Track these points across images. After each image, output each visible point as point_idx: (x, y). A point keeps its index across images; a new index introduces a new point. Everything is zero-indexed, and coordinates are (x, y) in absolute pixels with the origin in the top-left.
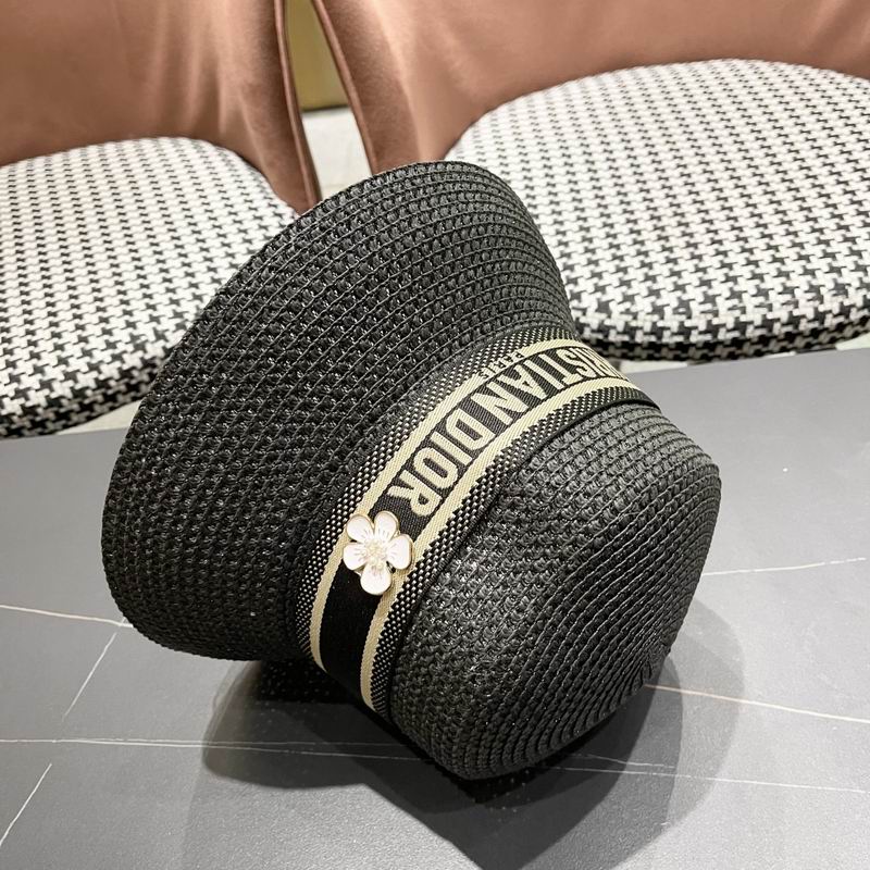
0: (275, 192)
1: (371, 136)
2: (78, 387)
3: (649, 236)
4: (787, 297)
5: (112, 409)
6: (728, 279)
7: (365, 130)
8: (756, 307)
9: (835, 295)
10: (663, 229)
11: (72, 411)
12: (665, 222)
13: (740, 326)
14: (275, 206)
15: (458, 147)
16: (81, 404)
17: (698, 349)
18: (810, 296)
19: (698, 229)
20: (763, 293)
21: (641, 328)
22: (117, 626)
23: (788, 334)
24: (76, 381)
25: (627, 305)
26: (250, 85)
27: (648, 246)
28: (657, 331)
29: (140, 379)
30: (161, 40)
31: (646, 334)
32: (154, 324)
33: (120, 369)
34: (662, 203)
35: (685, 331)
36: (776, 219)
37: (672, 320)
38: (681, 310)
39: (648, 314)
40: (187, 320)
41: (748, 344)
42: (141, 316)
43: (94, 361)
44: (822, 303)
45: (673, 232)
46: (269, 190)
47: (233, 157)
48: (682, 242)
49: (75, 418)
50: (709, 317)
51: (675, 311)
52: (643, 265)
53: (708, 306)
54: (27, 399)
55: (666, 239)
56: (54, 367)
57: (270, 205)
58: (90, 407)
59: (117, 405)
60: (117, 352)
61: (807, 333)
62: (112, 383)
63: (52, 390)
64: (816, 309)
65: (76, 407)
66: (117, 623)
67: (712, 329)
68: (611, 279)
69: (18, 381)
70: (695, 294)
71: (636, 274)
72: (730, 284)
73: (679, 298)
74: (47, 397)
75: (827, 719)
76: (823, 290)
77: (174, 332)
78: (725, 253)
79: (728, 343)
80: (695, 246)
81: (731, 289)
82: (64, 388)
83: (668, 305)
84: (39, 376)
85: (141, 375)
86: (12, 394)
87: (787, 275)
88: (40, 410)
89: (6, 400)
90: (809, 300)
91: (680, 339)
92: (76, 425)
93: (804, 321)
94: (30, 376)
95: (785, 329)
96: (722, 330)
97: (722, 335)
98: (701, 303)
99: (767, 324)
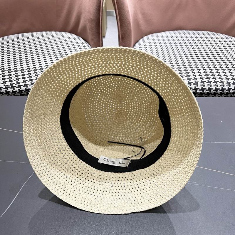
1: (121, 34)
3: (188, 66)
4: (222, 84)
7: (120, 32)
8: (214, 85)
9: (233, 85)
10: (191, 65)
17: (199, 94)
18: (227, 84)
19: (200, 66)
20: (216, 82)
26: (91, 19)
27: (188, 69)
30: (66, 7)
34: (191, 60)
35: (196, 89)
36: (219, 66)
37: (193, 86)
39: (187, 84)
41: (211, 94)
44: (230, 86)
45: (194, 66)
48: (196, 69)
50: (202, 86)
51: (194, 84)
52: (186, 73)
53: (202, 84)
54: (27, 87)
55: (192, 68)
56: (35, 80)
61: (225, 93)
64: (228, 88)
67: (203, 89)
69: (26, 82)
70: (199, 80)
71: (185, 75)
72: (208, 79)
73: (195, 81)
76: (230, 83)
78: (207, 72)
79: (206, 93)
80: (199, 70)
83: (192, 82)
84: (31, 82)
86: (23, 85)
87: (222, 79)
89: (22, 87)
91: (194, 91)
93: (225, 90)
94: (28, 81)
95: (220, 92)
96: (205, 90)
97: (205, 91)
98: (200, 83)
99: (216, 90)
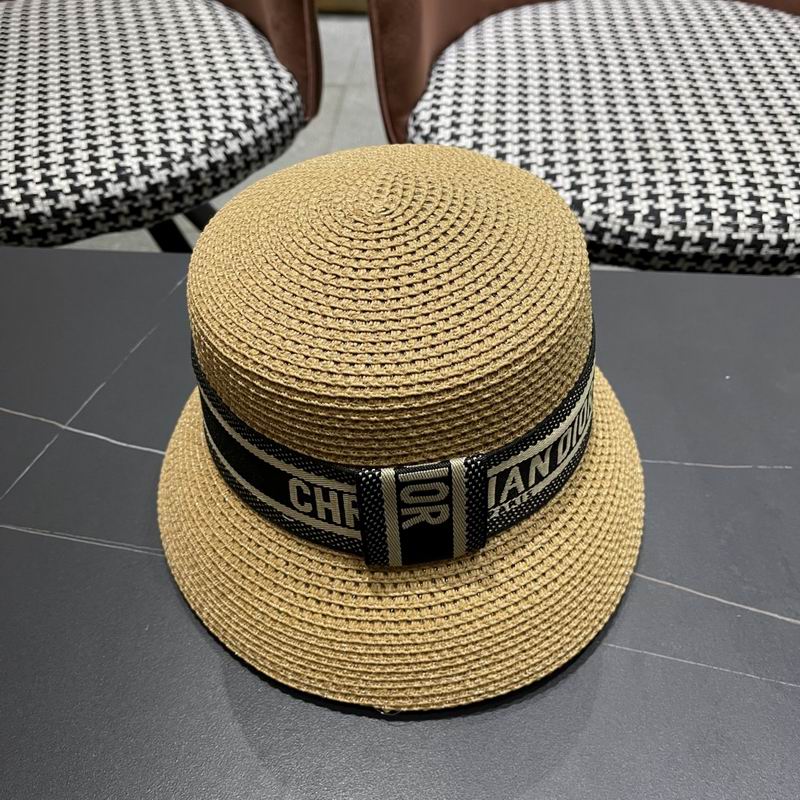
0: (277, 56)
2: (59, 206)
3: (631, 145)
4: (754, 221)
5: (89, 235)
6: (700, 195)
8: (723, 225)
10: (645, 141)
11: (49, 230)
12: (648, 135)
13: (705, 242)
14: (276, 69)
15: (460, 42)
16: (59, 225)
17: (661, 259)
18: (776, 223)
19: (679, 146)
20: (732, 213)
21: (610, 230)
22: (61, 429)
23: (748, 256)
24: (57, 201)
25: (600, 206)
27: (629, 154)
28: (625, 235)
29: (120, 209)
31: (613, 236)
32: (141, 159)
33: (101, 197)
34: (648, 118)
35: (651, 239)
36: (755, 148)
37: (641, 226)
38: (651, 218)
39: (619, 217)
40: (174, 160)
41: (709, 261)
42: (129, 149)
43: (77, 184)
44: (787, 231)
45: (655, 145)
46: (272, 55)
47: (241, 19)
48: (662, 155)
49: (52, 238)
50: (677, 228)
51: (645, 218)
52: (621, 171)
53: (677, 218)
54: (7, 210)
55: (648, 151)
56: (37, 183)
57: (270, 67)
58: (68, 229)
59: (94, 232)
60: (101, 179)
61: (767, 259)
62: (92, 209)
63: (32, 205)
64: (780, 237)
65: (53, 226)
66: (60, 425)
67: (677, 241)
68: (587, 180)
70: (666, 205)
71: (613, 178)
72: (702, 200)
73: (651, 207)
74: (27, 211)
75: (733, 607)
76: (790, 219)
77: (159, 169)
78: (702, 172)
79: (690, 257)
80: (674, 161)
81: (702, 205)
82: (43, 206)
83: (639, 211)
84: (21, 190)
85: (121, 206)
87: (758, 200)
88: (18, 223)
90: (774, 227)
91: (644, 246)
92: (52, 244)
93: (766, 247)
94: (12, 188)
95: (747, 252)
96: (687, 243)
97: (686, 248)
98: (670, 214)
99: (731, 243)
